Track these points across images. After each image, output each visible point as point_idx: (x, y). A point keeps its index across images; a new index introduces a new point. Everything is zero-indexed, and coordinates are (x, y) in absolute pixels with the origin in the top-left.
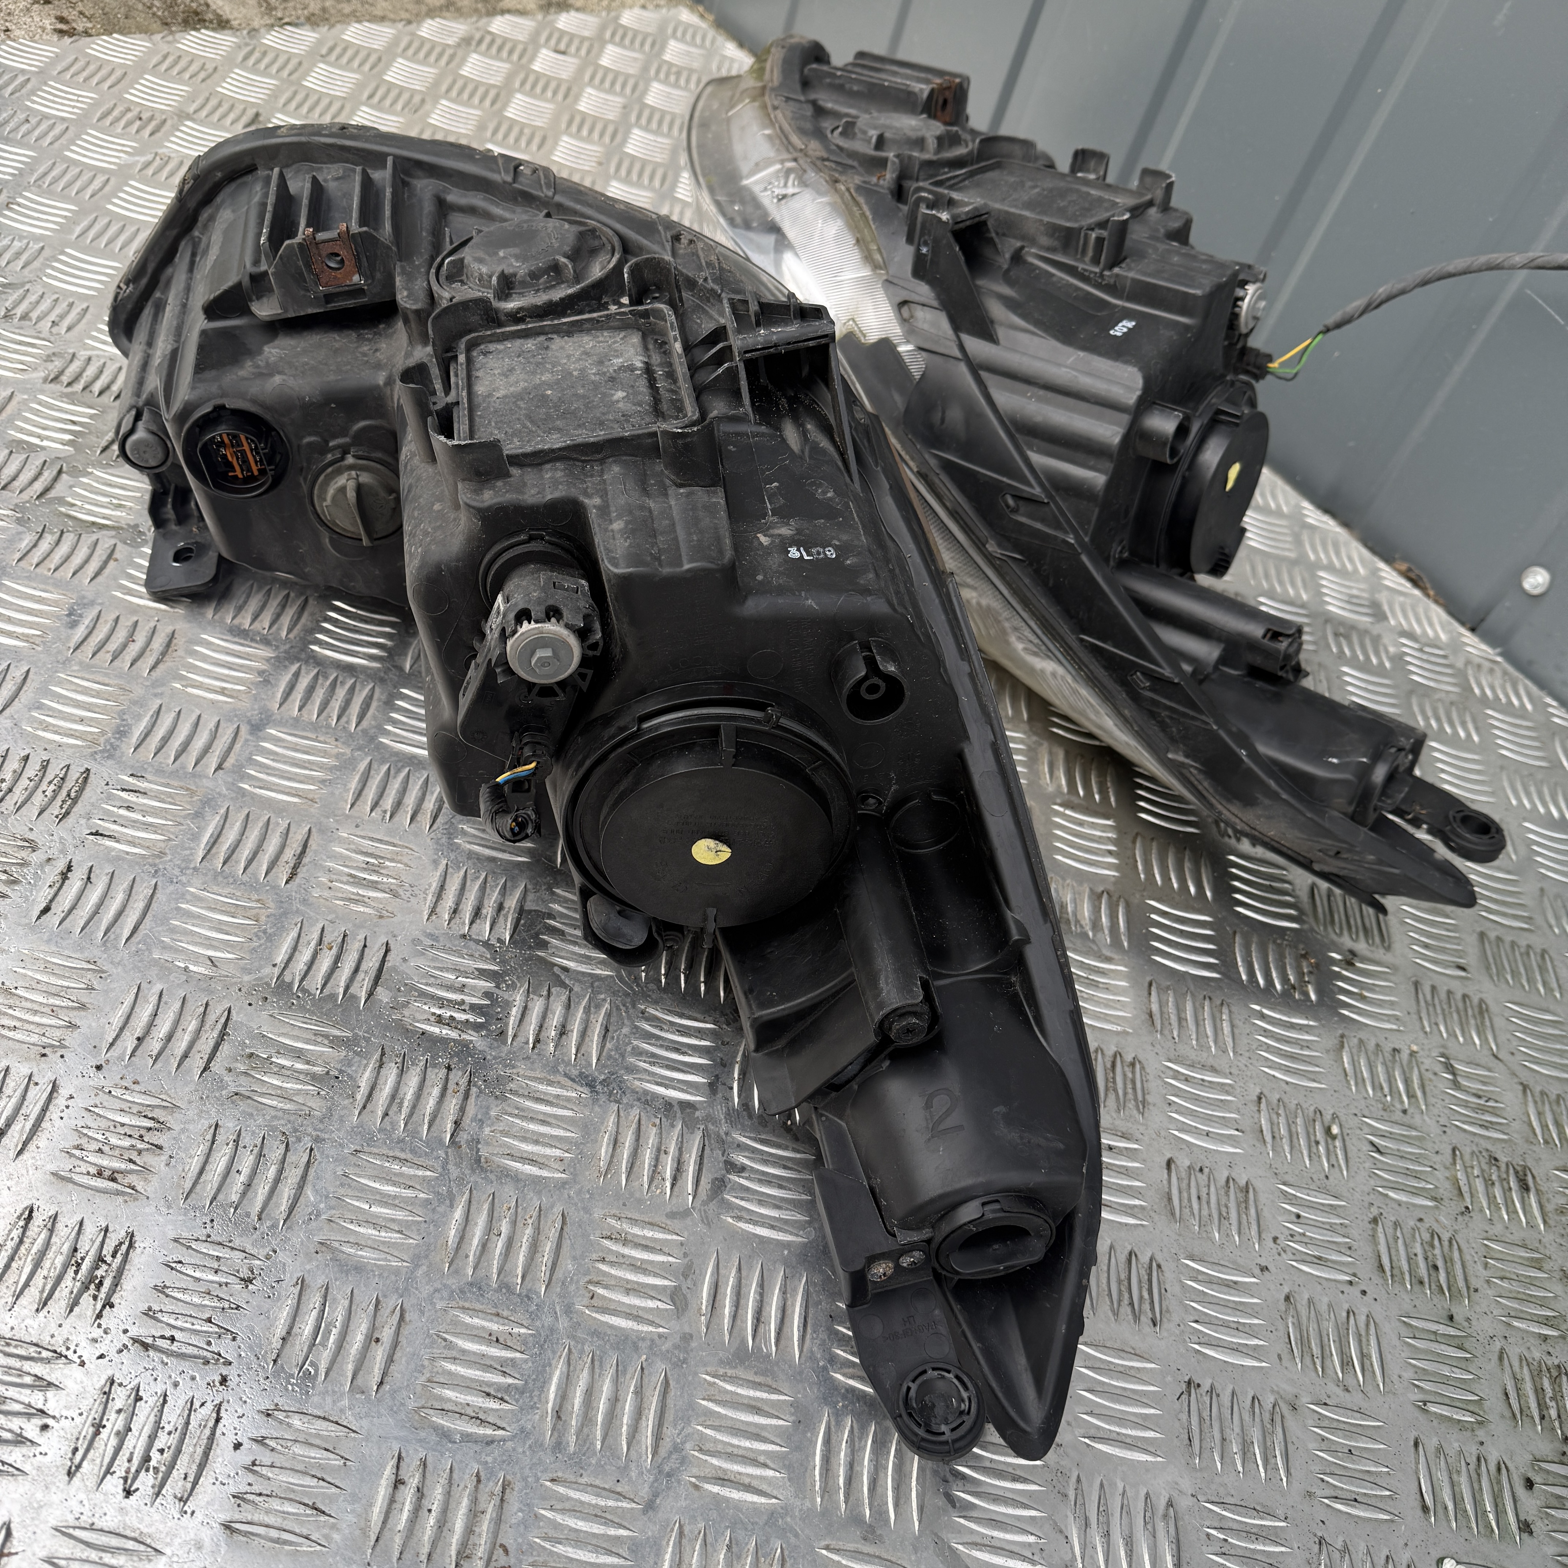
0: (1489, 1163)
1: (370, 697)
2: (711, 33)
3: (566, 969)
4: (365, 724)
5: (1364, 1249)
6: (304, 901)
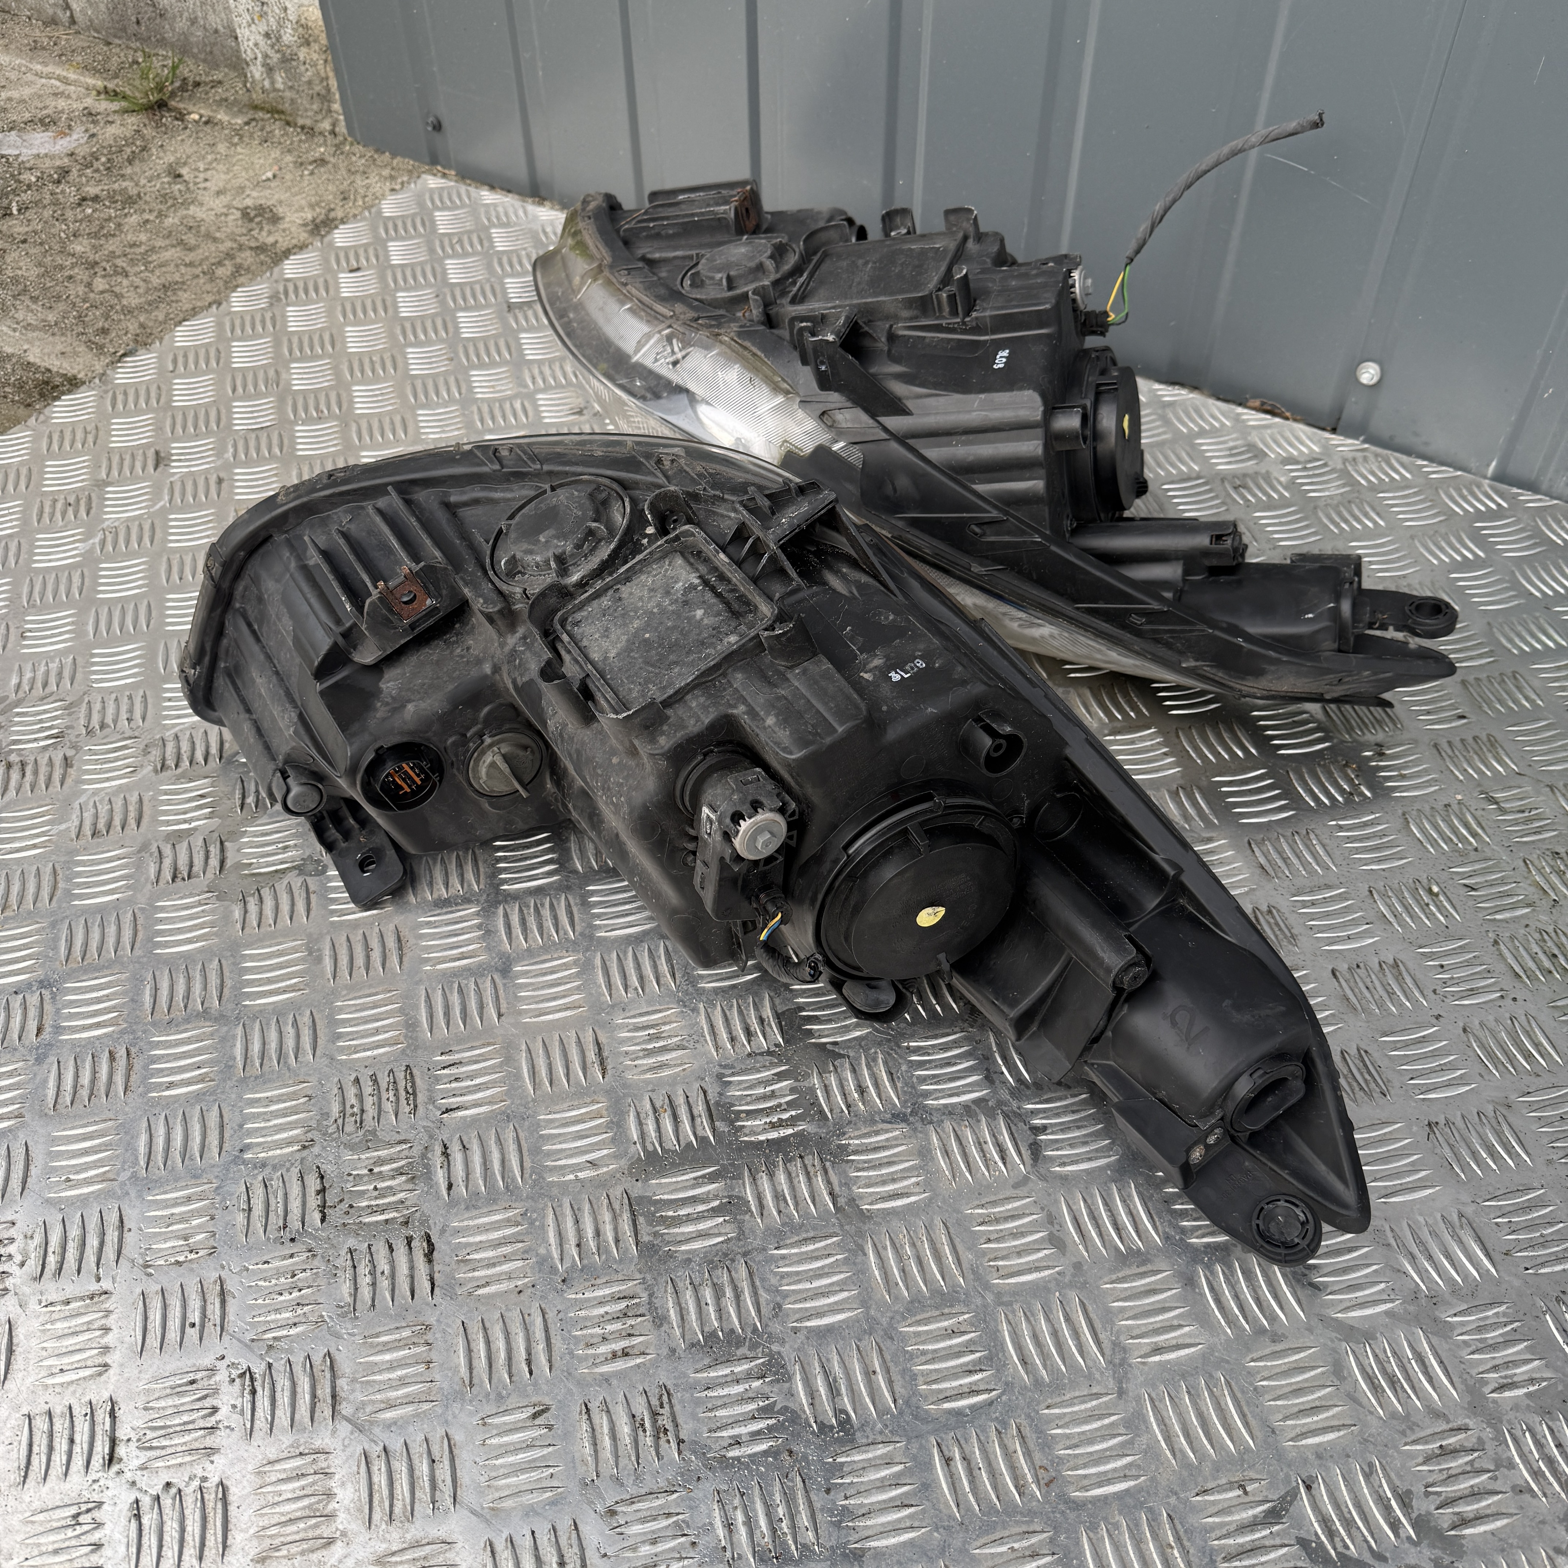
0: (1554, 859)
1: (569, 906)
2: (463, 188)
3: (835, 1043)
4: (578, 928)
5: (1500, 967)
6: (625, 1086)
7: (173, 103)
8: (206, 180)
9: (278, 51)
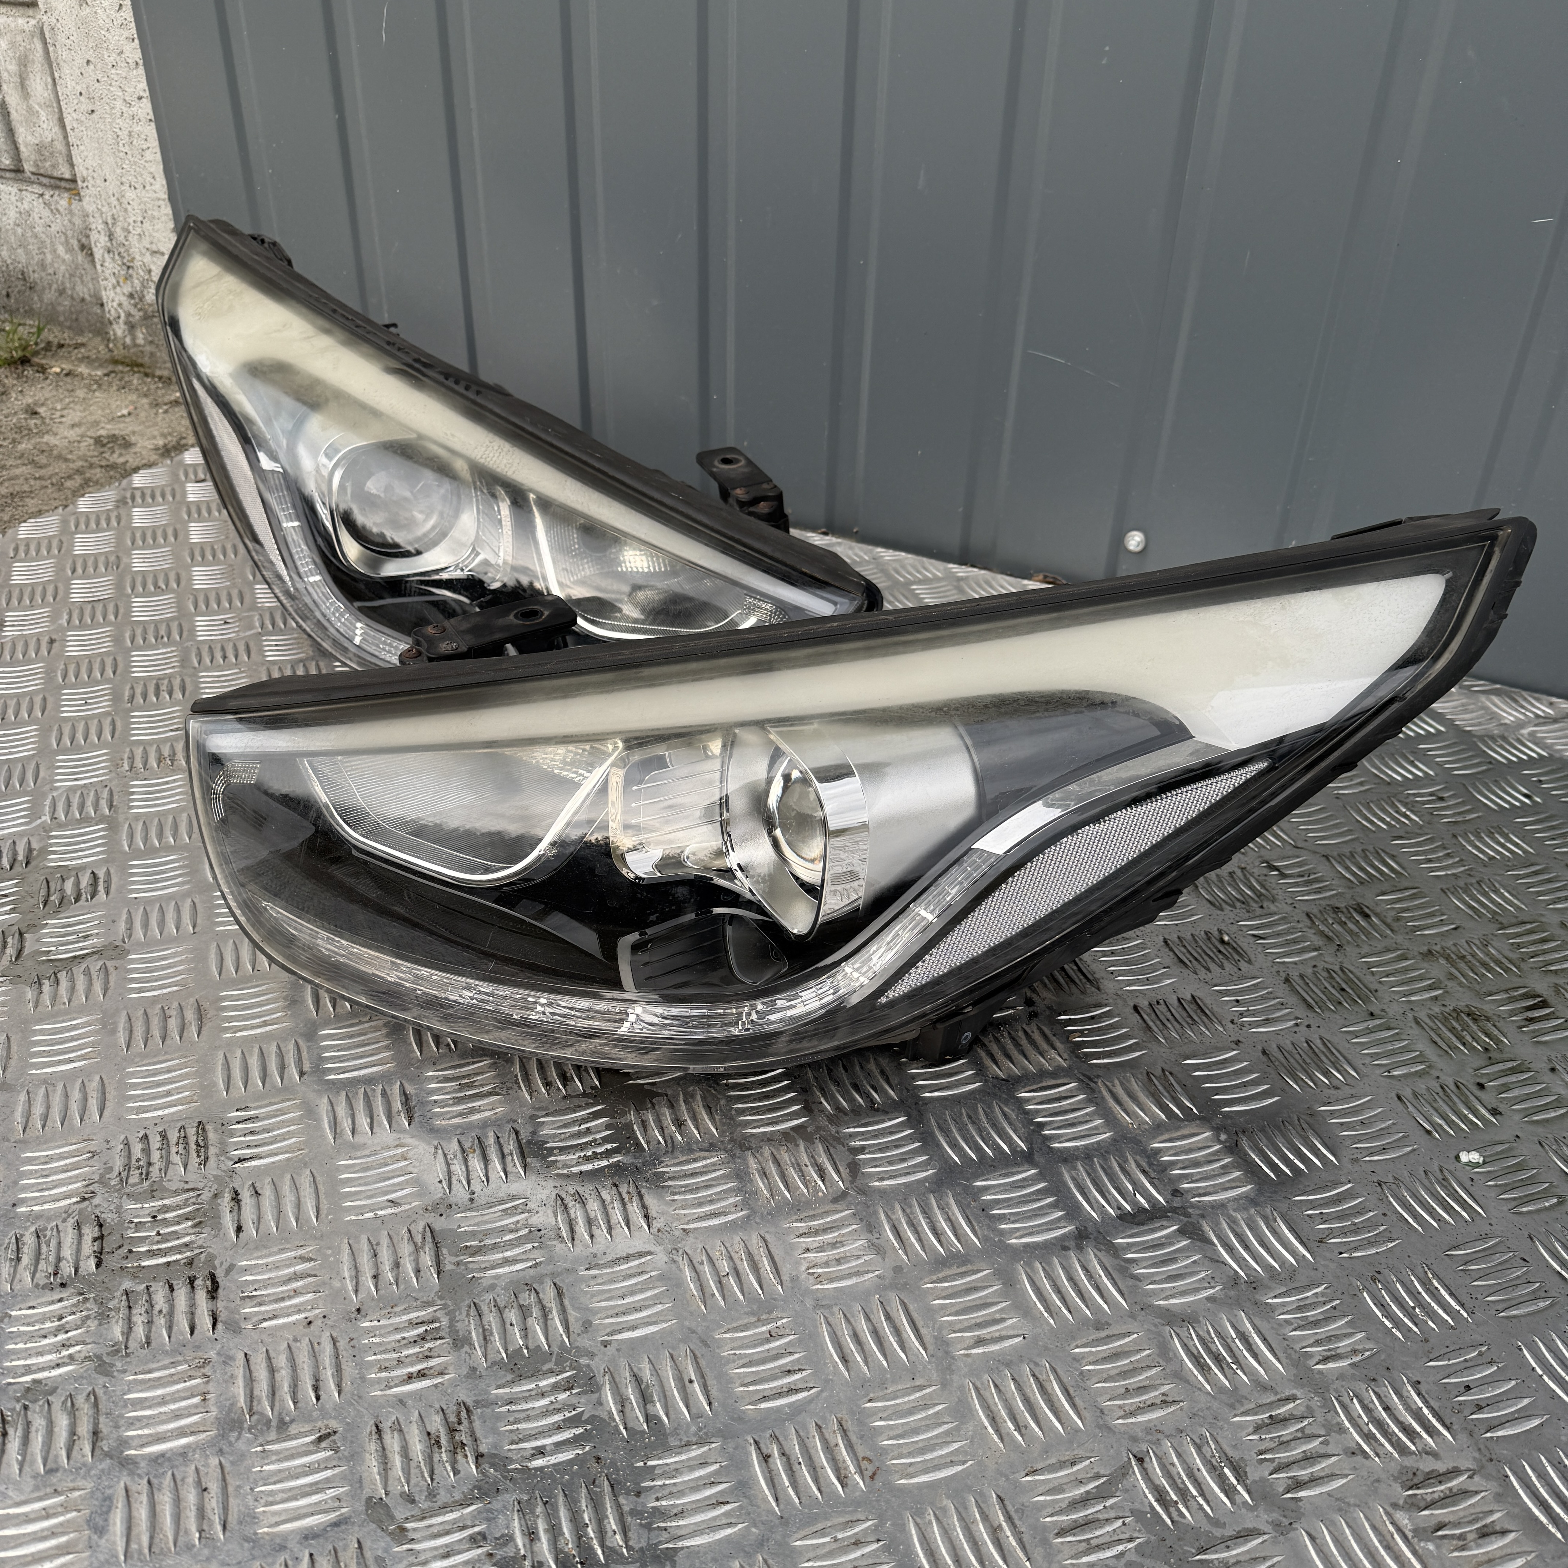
0: (1335, 912)
3: (652, 1084)
5: (1293, 1000)
7: (36, 360)
8: (62, 416)
9: (140, 310)
